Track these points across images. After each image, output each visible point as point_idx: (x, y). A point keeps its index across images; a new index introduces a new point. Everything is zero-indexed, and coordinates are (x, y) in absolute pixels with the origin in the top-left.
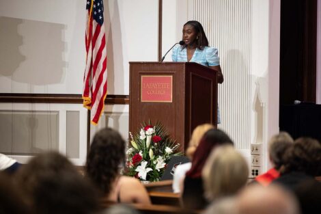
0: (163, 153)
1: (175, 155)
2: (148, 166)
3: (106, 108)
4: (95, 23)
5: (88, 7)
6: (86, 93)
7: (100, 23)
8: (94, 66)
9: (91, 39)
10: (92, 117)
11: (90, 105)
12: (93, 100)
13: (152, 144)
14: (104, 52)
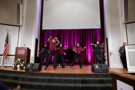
4: (7, 43)
5: (6, 41)
6: (4, 54)
7: (8, 43)
8: (6, 50)
9: (6, 46)
10: (4, 58)
12: (5, 55)
14: (8, 48)
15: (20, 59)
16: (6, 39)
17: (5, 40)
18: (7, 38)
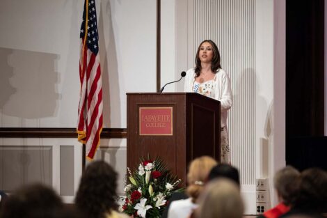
0: (164, 190)
1: (176, 191)
2: (147, 204)
3: (102, 142)
4: (89, 53)
5: (82, 36)
6: (81, 127)
7: (95, 52)
8: (88, 98)
9: (85, 70)
10: (87, 152)
11: (85, 139)
12: (88, 134)
13: (151, 179)
14: (99, 83)
15: (150, 166)
16: (83, 27)
17: (79, 31)
18: (90, 15)
